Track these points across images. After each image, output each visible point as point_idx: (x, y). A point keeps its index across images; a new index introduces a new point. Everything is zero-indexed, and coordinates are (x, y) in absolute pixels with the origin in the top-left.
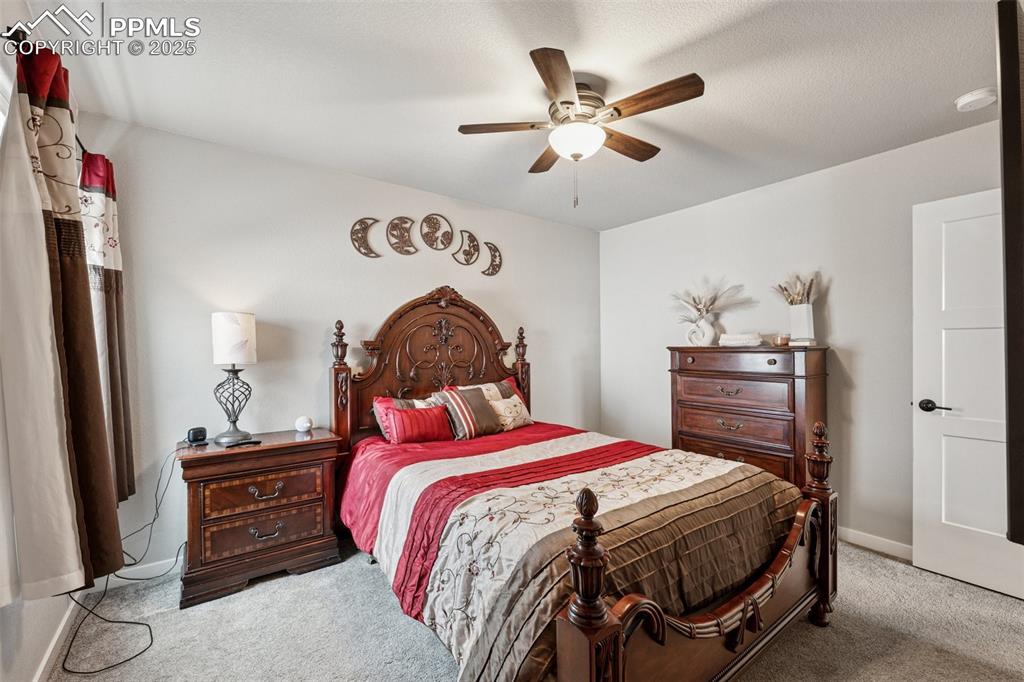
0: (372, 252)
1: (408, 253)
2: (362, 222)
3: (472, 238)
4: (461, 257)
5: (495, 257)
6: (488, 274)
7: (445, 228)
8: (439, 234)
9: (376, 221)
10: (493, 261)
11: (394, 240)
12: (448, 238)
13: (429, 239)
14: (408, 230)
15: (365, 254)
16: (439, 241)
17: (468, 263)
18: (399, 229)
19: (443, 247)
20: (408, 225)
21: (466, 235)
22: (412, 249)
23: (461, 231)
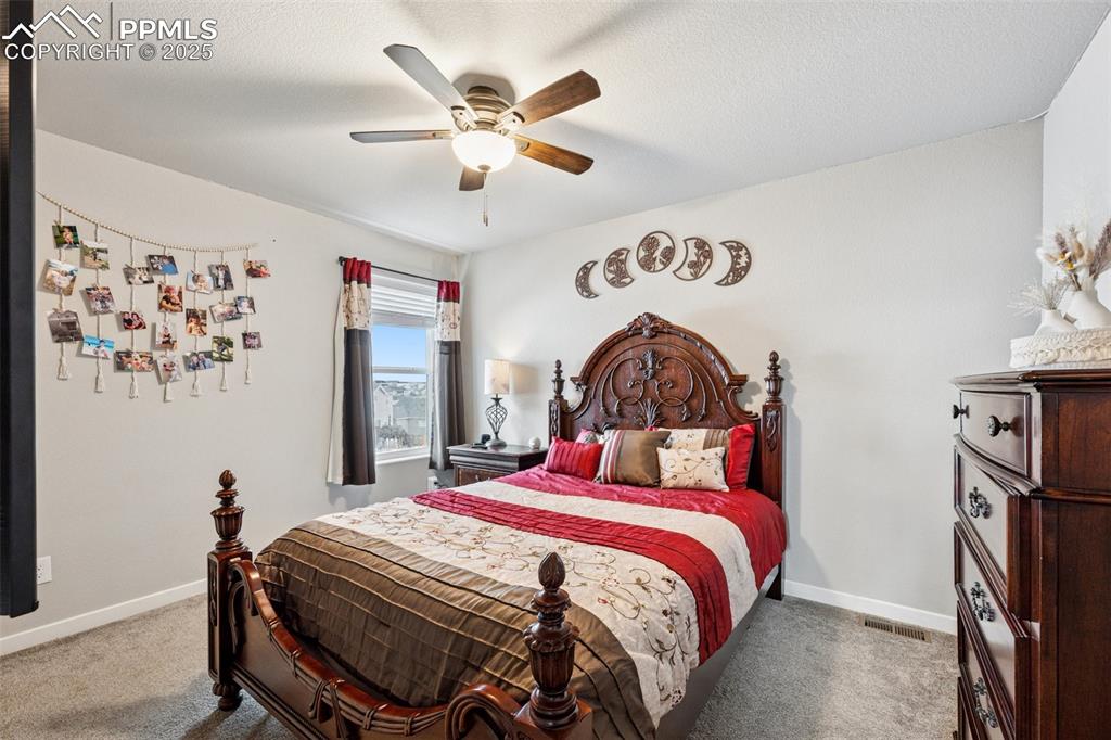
0: (592, 293)
1: (626, 285)
2: (585, 267)
3: (701, 245)
4: (686, 272)
5: (739, 257)
6: (727, 284)
7: (665, 243)
8: (657, 254)
9: (595, 263)
10: (735, 263)
11: (611, 276)
12: (669, 254)
13: (647, 264)
14: (623, 262)
15: (587, 297)
16: (658, 260)
17: (696, 276)
18: (617, 262)
19: (662, 266)
20: (623, 257)
21: (691, 244)
22: (628, 280)
23: (685, 241)
